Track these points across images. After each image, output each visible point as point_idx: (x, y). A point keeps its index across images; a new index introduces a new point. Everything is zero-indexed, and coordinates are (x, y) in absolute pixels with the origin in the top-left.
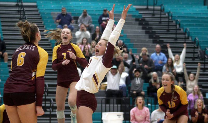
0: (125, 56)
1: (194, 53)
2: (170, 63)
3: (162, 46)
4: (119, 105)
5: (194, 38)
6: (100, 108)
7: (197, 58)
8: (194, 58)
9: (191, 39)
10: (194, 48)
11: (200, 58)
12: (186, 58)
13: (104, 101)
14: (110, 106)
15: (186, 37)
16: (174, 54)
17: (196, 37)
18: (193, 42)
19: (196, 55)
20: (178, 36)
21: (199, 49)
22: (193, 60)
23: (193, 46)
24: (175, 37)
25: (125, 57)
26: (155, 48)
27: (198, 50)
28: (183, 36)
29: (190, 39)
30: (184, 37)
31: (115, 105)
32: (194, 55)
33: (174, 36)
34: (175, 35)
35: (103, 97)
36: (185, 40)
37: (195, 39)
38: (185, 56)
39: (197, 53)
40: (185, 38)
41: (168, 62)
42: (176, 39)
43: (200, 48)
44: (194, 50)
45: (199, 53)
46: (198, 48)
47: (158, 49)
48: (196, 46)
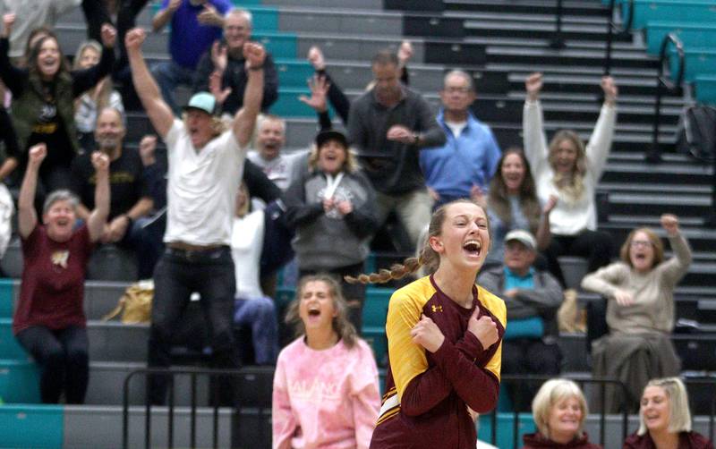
0: (267, 131)
1: (657, 119)
2: (514, 177)
3: (478, 76)
4: (225, 411)
5: (656, 39)
6: (120, 427)
7: (671, 148)
8: (654, 152)
9: (645, 40)
10: (660, 91)
11: (693, 151)
12: (617, 147)
13: (137, 386)
14: (171, 415)
15: (614, 31)
16: (553, 125)
17: (672, 29)
18: (655, 57)
19: (671, 134)
20: (571, 25)
21: (688, 100)
22: (653, 160)
23: (653, 83)
24: (552, 28)
25: (271, 135)
26: (441, 88)
27: (681, 106)
28: (597, 26)
29: (638, 43)
30: (604, 30)
31: (205, 411)
32: (656, 133)
33: (546, 23)
34: (552, 18)
35: (132, 366)
36: (609, 50)
37: (667, 41)
38: (612, 137)
39: (674, 120)
40: (609, 38)
41: (505, 170)
42: (557, 40)
43: (694, 95)
44: (658, 105)
45: (686, 123)
46: (679, 93)
47: (456, 94)
48: (670, 84)
